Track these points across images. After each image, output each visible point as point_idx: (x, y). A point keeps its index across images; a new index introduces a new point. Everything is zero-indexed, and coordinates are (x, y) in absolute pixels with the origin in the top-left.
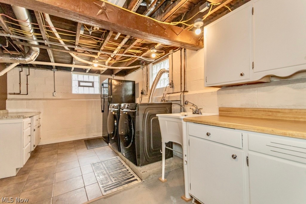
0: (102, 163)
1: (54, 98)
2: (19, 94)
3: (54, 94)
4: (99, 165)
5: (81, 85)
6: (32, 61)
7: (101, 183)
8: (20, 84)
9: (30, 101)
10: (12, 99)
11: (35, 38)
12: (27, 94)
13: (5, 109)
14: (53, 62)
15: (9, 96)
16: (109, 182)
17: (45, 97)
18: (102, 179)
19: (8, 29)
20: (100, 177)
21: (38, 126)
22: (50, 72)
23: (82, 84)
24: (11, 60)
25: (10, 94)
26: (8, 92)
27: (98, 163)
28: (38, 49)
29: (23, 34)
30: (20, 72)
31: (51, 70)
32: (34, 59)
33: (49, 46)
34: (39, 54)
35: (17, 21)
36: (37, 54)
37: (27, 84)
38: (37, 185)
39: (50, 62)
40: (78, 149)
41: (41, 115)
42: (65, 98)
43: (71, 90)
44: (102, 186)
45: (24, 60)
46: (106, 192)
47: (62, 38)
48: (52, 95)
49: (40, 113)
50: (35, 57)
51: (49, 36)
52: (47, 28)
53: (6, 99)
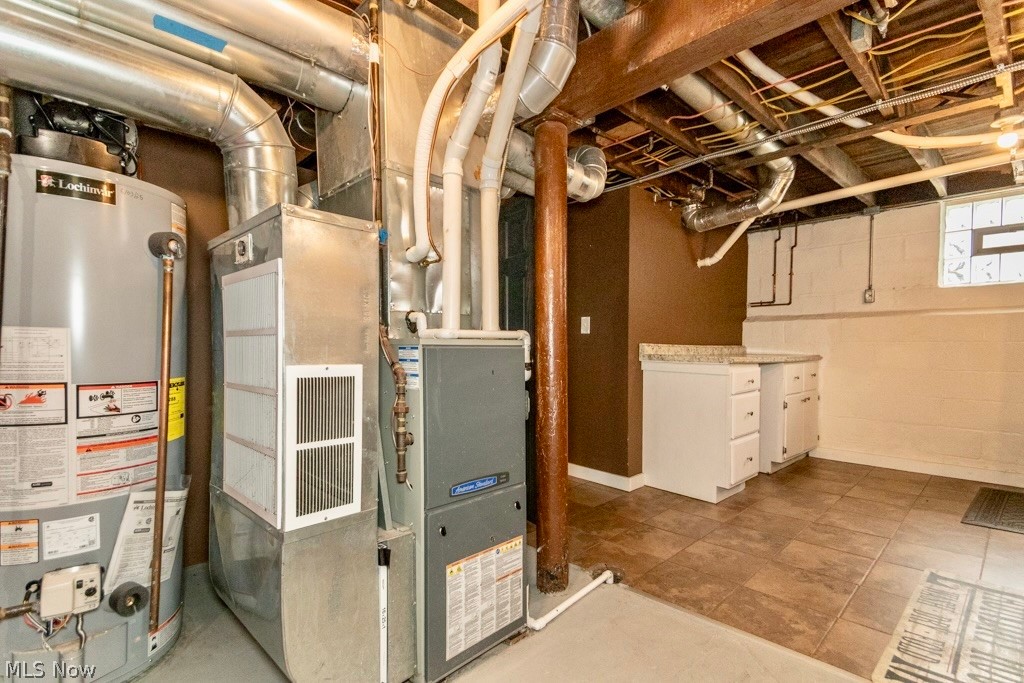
0: (974, 592)
1: (868, 308)
2: (770, 304)
3: (867, 296)
4: (952, 591)
5: (985, 246)
6: (775, 205)
7: (901, 643)
8: (774, 275)
9: (795, 323)
10: (755, 319)
11: (761, 136)
12: (790, 303)
13: (739, 343)
14: (848, 186)
15: (751, 312)
16: (938, 662)
17: (837, 311)
18: (917, 638)
19: (695, 146)
20: (913, 628)
21: (804, 395)
22: (857, 223)
23: (989, 241)
24: (729, 217)
25: (754, 305)
26: (750, 300)
27: (956, 581)
28: (786, 162)
29: (731, 141)
30: (776, 241)
31: (862, 214)
32: (779, 197)
33: (802, 141)
34: (792, 176)
35: (701, 117)
36: (788, 180)
37: (791, 274)
38: (734, 542)
39: (840, 187)
40: (928, 507)
41: (822, 363)
42: (908, 308)
43: (934, 274)
44: (898, 655)
45: (754, 209)
46: (892, 678)
47: (826, 98)
48: (860, 299)
49: (818, 358)
50: (782, 192)
51: (787, 114)
52: (768, 94)
53: (744, 317)
